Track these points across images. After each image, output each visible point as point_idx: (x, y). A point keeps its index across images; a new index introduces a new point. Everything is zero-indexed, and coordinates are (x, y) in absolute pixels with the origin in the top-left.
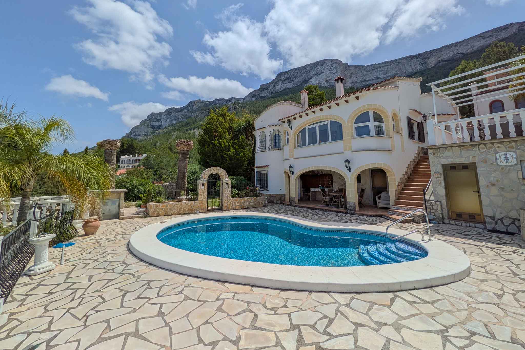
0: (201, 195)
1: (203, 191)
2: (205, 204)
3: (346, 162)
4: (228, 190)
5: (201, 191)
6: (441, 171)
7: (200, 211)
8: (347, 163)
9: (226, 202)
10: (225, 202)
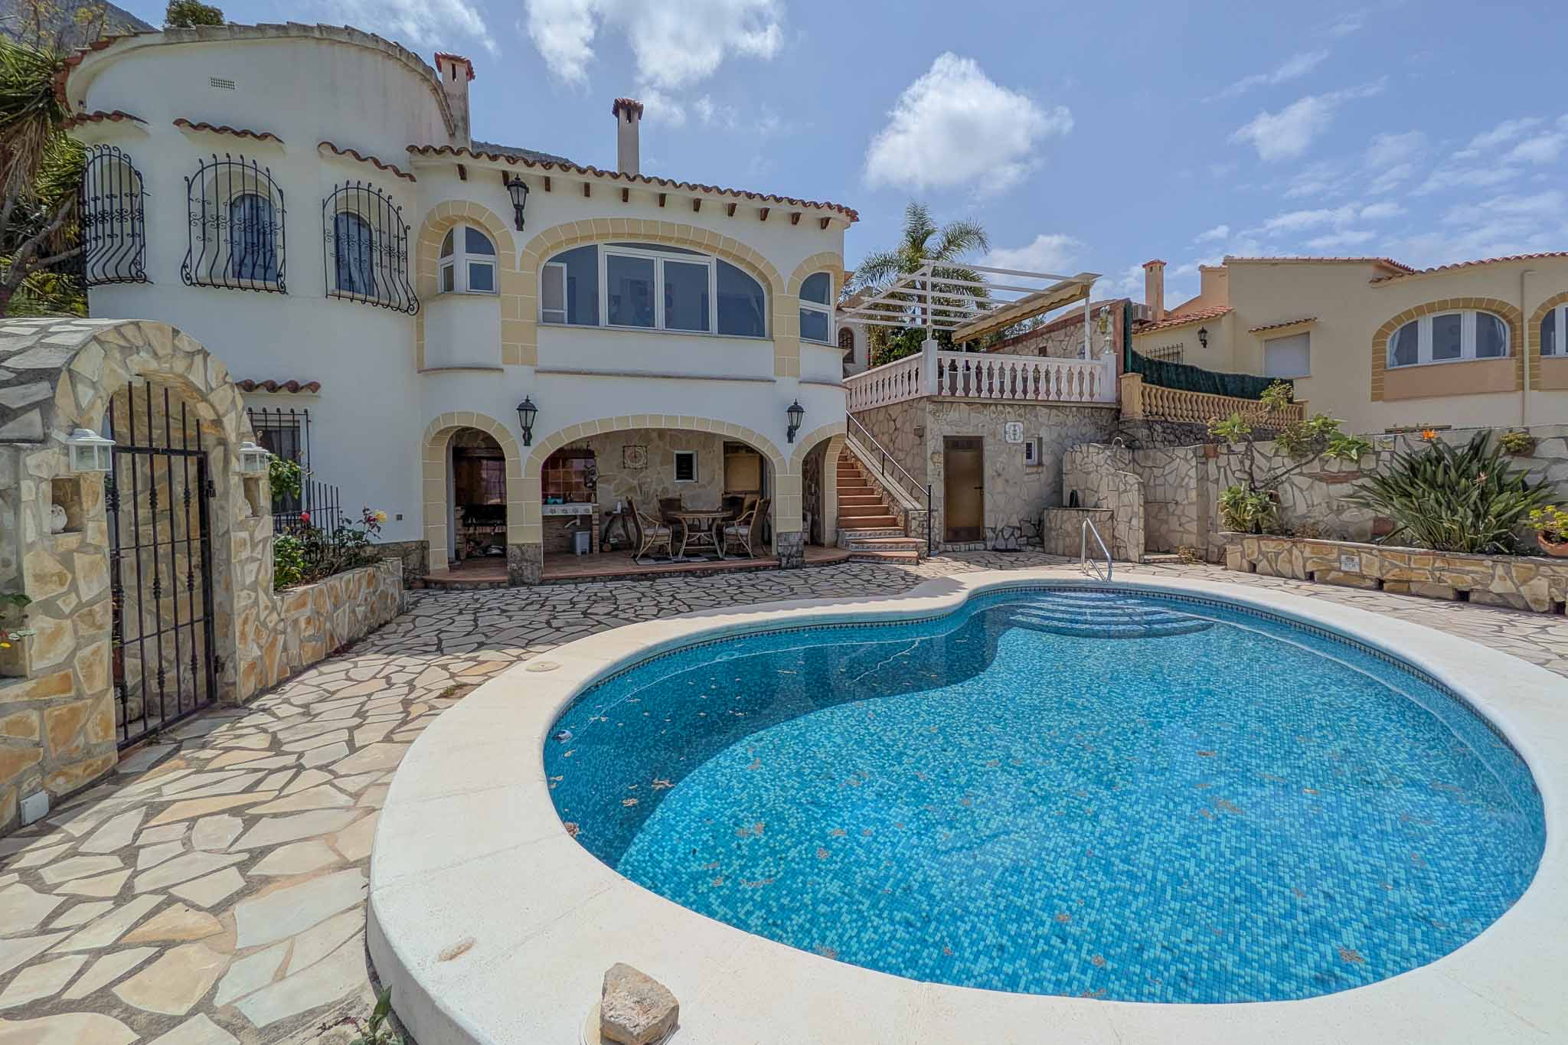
0: (49, 607)
1: (66, 560)
2: (98, 697)
3: (790, 411)
4: (258, 536)
5: (52, 566)
6: (941, 449)
7: (61, 786)
8: (795, 415)
9: (250, 629)
10: (243, 634)
